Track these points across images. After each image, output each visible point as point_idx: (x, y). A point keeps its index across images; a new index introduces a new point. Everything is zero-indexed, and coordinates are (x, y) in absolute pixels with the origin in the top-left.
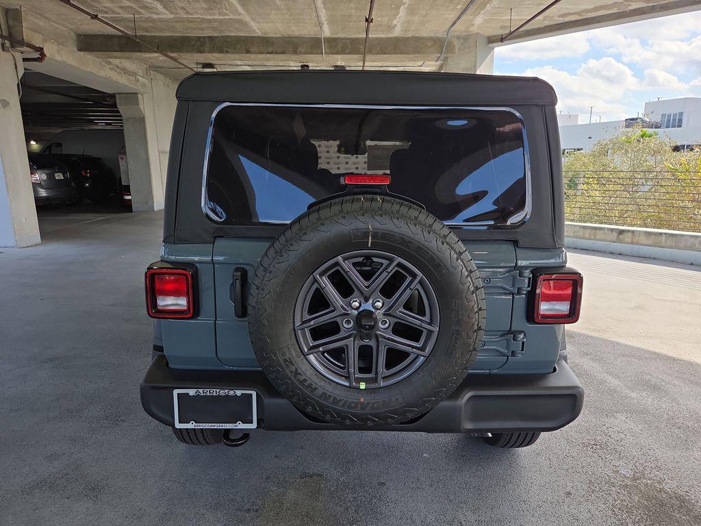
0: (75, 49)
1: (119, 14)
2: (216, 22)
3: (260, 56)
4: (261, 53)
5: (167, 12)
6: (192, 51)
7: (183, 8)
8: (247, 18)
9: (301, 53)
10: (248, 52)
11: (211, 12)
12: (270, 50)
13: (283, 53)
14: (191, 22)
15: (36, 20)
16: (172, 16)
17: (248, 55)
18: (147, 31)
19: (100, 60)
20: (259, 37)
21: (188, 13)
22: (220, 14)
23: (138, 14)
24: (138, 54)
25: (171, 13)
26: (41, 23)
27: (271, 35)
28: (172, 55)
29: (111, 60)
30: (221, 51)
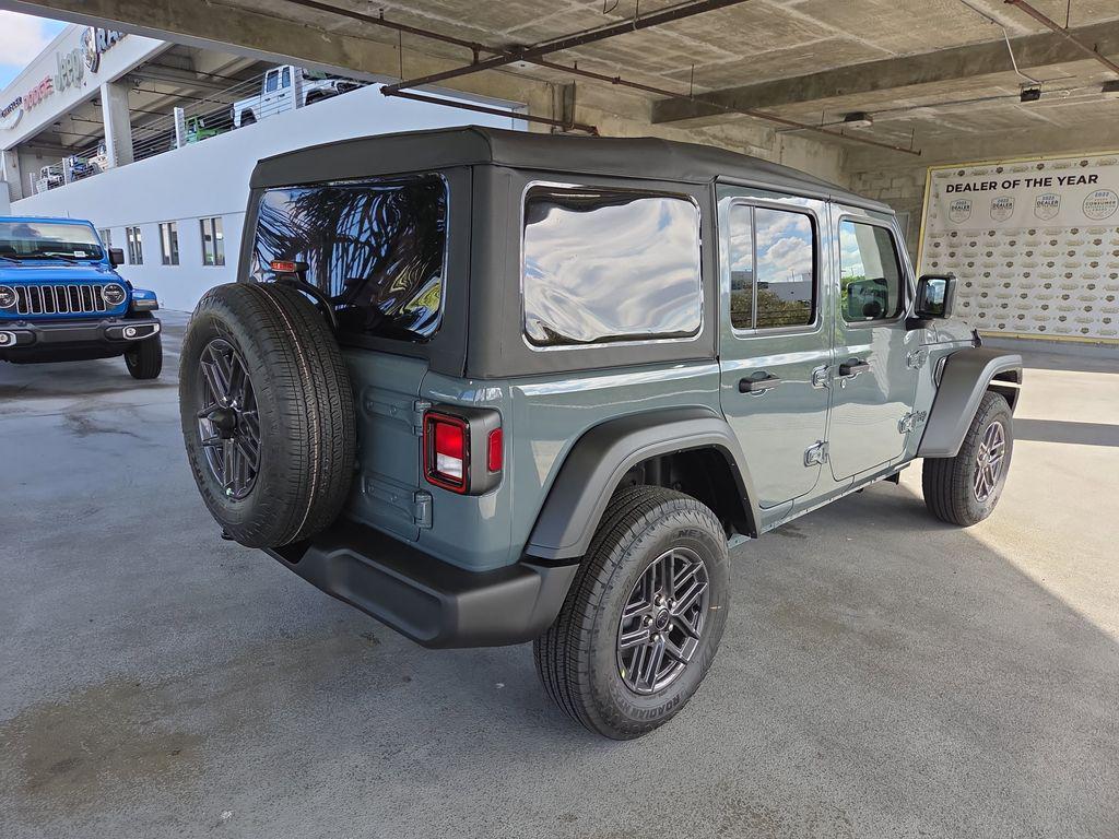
0: (649, 122)
1: (676, 68)
2: (807, 51)
3: (898, 90)
4: (898, 86)
5: (727, 53)
6: (790, 101)
7: (743, 43)
8: (848, 36)
9: (971, 74)
10: (875, 87)
11: (785, 39)
12: (914, 77)
13: (935, 79)
14: (773, 59)
15: (597, 93)
16: (742, 57)
17: (877, 92)
18: (729, 83)
19: (687, 131)
20: (896, 59)
21: (757, 48)
22: (801, 38)
23: (698, 62)
24: (720, 116)
25: (736, 53)
26: (602, 96)
27: (916, 53)
28: (765, 110)
29: (704, 129)
30: (832, 94)
